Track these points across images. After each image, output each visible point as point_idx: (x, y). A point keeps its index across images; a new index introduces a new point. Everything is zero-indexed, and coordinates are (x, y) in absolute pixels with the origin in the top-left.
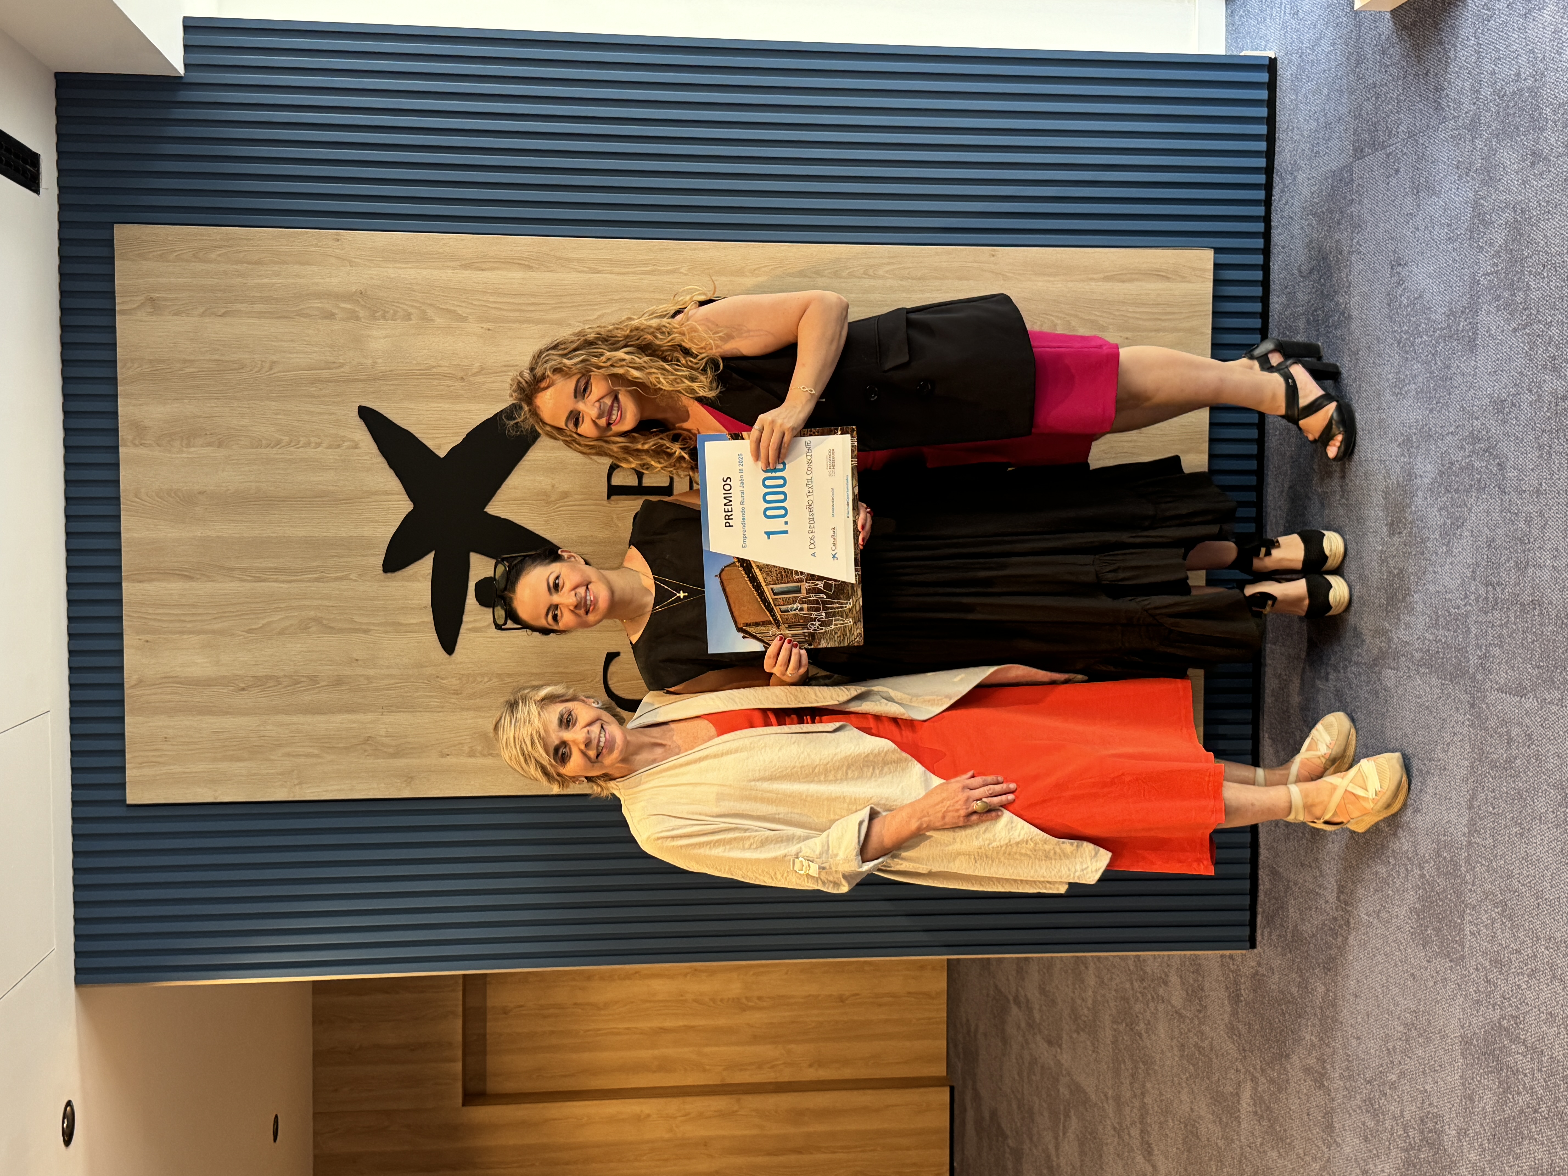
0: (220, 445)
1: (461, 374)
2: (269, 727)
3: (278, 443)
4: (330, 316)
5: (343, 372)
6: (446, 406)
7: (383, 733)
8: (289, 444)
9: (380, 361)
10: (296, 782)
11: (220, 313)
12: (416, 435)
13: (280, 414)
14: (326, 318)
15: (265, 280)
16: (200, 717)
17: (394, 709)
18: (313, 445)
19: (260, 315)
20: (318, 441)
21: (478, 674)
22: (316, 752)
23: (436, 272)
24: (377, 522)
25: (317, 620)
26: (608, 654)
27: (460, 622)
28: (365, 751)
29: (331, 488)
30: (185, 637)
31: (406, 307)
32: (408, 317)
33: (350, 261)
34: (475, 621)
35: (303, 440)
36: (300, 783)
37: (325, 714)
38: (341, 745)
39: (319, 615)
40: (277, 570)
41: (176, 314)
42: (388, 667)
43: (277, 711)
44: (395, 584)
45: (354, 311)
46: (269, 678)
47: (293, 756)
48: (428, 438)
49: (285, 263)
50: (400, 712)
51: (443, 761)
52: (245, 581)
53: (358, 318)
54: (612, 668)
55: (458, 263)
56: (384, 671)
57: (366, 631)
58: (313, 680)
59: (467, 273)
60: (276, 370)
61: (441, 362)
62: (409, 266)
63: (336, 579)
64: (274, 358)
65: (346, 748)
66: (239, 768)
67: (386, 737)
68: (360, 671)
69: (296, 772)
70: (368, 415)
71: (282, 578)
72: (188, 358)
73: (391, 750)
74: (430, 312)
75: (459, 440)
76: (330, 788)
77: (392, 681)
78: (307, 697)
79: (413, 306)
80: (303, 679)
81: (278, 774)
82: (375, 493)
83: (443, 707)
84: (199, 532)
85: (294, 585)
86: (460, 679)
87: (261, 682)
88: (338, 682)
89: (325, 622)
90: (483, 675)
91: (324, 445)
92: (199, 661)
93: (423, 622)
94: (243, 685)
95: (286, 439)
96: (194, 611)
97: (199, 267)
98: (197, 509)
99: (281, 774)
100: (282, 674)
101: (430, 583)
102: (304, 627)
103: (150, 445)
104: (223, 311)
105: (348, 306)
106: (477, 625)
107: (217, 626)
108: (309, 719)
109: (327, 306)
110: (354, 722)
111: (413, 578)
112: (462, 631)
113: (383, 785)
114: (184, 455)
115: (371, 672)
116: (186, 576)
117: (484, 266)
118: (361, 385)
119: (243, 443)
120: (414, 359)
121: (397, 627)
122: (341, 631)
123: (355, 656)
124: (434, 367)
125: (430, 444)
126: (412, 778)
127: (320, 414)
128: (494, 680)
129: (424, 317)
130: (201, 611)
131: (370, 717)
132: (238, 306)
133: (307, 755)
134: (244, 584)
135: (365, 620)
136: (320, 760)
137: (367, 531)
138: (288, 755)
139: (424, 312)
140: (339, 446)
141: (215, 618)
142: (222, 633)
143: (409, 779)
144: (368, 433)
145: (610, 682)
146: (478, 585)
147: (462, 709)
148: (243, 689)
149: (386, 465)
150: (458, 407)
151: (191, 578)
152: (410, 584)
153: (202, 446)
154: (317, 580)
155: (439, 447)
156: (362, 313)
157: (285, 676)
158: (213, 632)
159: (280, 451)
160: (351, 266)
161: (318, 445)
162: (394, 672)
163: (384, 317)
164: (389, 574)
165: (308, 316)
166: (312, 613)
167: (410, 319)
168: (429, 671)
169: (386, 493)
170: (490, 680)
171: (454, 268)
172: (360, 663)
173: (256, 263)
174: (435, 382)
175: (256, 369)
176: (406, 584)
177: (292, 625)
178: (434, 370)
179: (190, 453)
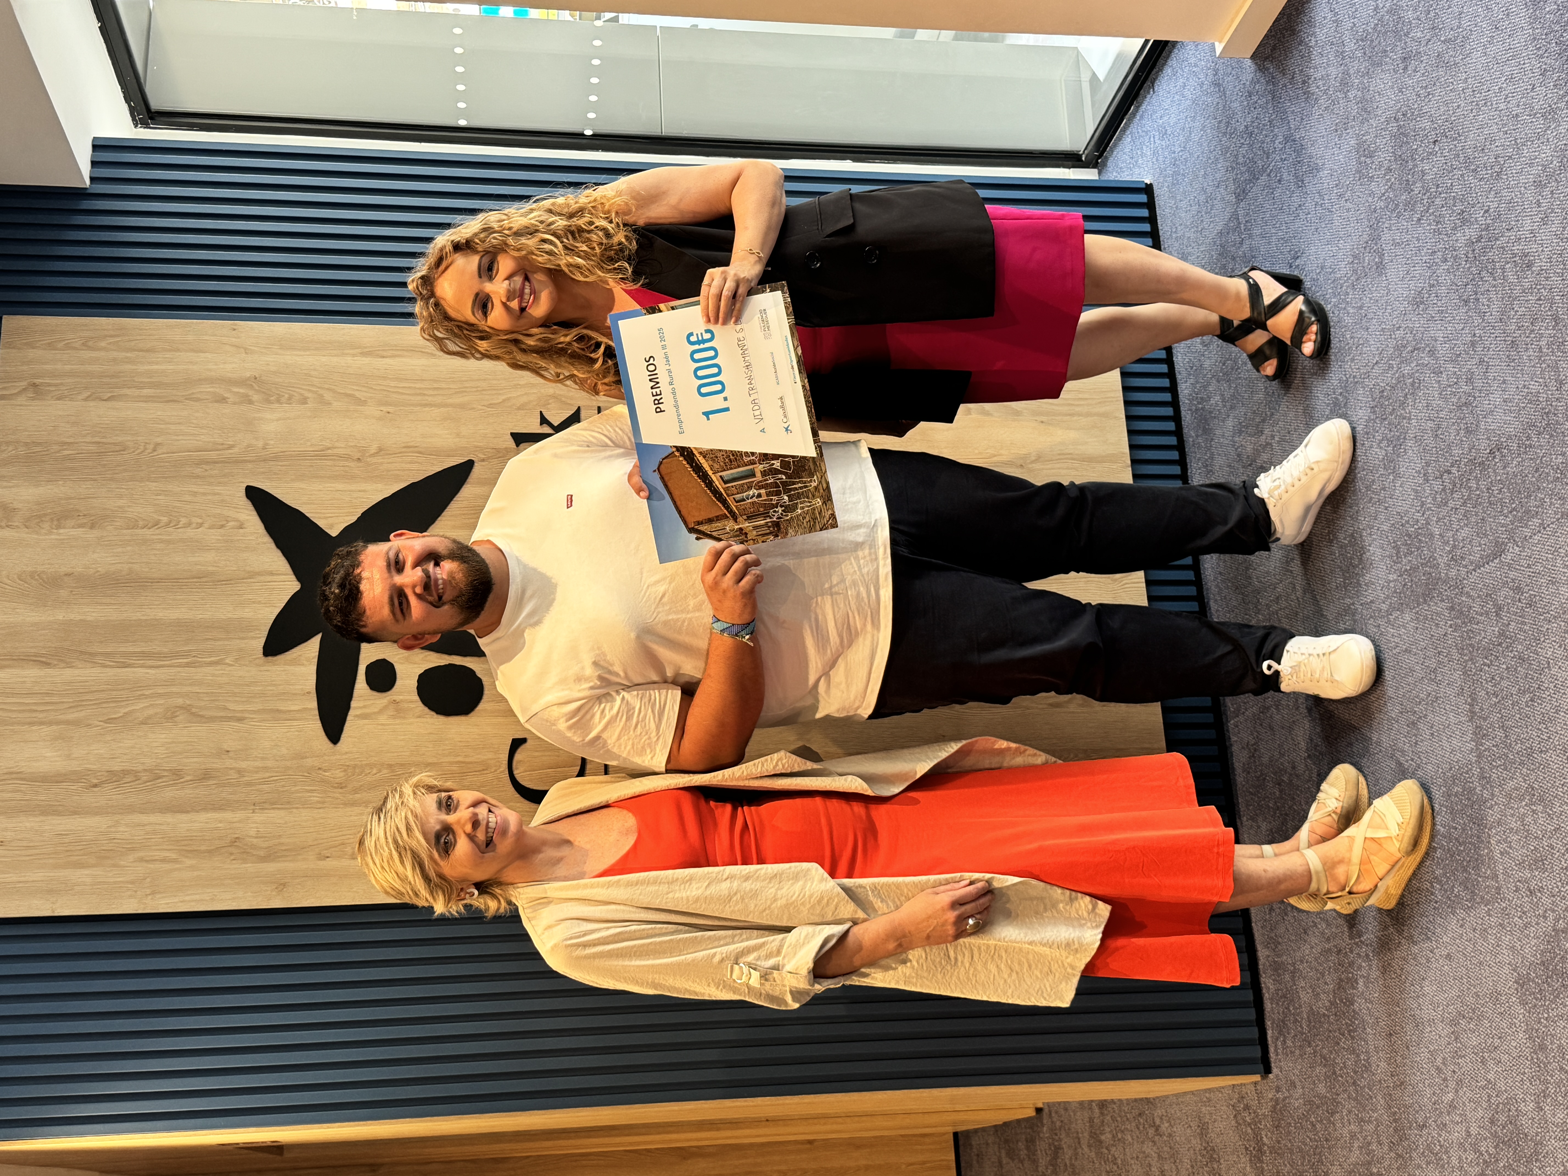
0: (92, 527)
1: (358, 455)
2: (121, 829)
3: (156, 524)
4: (223, 400)
5: (231, 454)
6: (340, 486)
7: (253, 833)
8: (167, 525)
9: (272, 442)
10: (148, 891)
11: (105, 398)
13: (160, 495)
14: (217, 401)
15: (155, 367)
16: (42, 818)
17: (266, 806)
18: (194, 525)
19: (148, 399)
20: (200, 521)
21: (366, 765)
22: (173, 856)
23: (335, 359)
24: (259, 603)
25: (186, 709)
27: (348, 708)
28: (231, 854)
29: (210, 568)
30: (34, 728)
31: (303, 392)
32: (304, 401)
33: (245, 349)
34: (364, 707)
35: (183, 521)
36: (153, 893)
37: (187, 812)
38: (203, 848)
39: (188, 702)
40: (145, 655)
41: (58, 399)
42: (263, 759)
43: (131, 809)
44: (274, 668)
45: (247, 396)
46: (125, 772)
47: (147, 861)
48: (320, 518)
49: (178, 350)
50: (273, 809)
51: (322, 863)
52: (106, 666)
53: (251, 402)
54: (518, 756)
55: (359, 351)
56: (258, 764)
57: (240, 720)
58: (177, 774)
59: (366, 360)
60: (160, 451)
61: (337, 444)
62: (308, 353)
63: (211, 664)
64: (159, 440)
65: (209, 852)
66: (82, 876)
67: (256, 837)
68: (229, 763)
69: (148, 880)
70: (256, 496)
71: (150, 663)
72: (68, 440)
73: (262, 853)
74: (328, 396)
75: (353, 519)
76: (187, 898)
77: (268, 775)
78: (169, 794)
79: (309, 390)
80: (166, 774)
81: (128, 882)
82: (259, 574)
83: (324, 803)
84: (60, 615)
85: (162, 670)
86: (345, 771)
87: (116, 777)
88: (205, 776)
89: (194, 710)
90: (371, 766)
91: (206, 525)
92: (48, 755)
93: (305, 709)
94: (95, 781)
95: (165, 519)
96: (47, 699)
97: (86, 354)
98: (61, 591)
99: (132, 883)
100: (140, 768)
101: (315, 667)
102: (170, 716)
103: (18, 527)
104: (109, 395)
105: (242, 391)
106: (367, 711)
107: (71, 716)
108: (169, 818)
109: (217, 390)
110: (220, 822)
111: (295, 662)
112: (349, 718)
113: (249, 894)
114: (53, 537)
115: (243, 765)
116: (42, 662)
117: (385, 354)
118: (250, 466)
119: (118, 524)
120: (308, 440)
121: (277, 715)
122: (212, 719)
123: (226, 747)
124: (329, 449)
125: (321, 523)
126: (284, 885)
127: (204, 494)
128: (385, 771)
129: (321, 400)
130: (55, 699)
131: (239, 815)
132: (126, 391)
133: (164, 860)
134: (105, 670)
135: (240, 707)
136: (178, 866)
137: (247, 613)
138: (141, 860)
139: (322, 396)
140: (222, 526)
141: (70, 707)
142: (76, 723)
143: (281, 886)
144: (255, 513)
146: (369, 668)
147: (345, 804)
148: (95, 786)
150: (353, 487)
151: (47, 664)
152: (292, 668)
153: (73, 527)
154: (188, 665)
155: (331, 526)
156: (255, 397)
157: (145, 770)
158: (68, 722)
159: (158, 531)
160: (246, 353)
161: (200, 525)
162: (270, 763)
163: (278, 401)
164: (270, 658)
165: (198, 400)
166: (180, 701)
167: (306, 403)
168: (309, 762)
169: (272, 574)
170: (380, 771)
171: (354, 355)
172: (231, 754)
173: (148, 351)
174: (329, 463)
175: (139, 451)
176: (287, 667)
177: (156, 714)
178: (330, 451)
179: (59, 534)
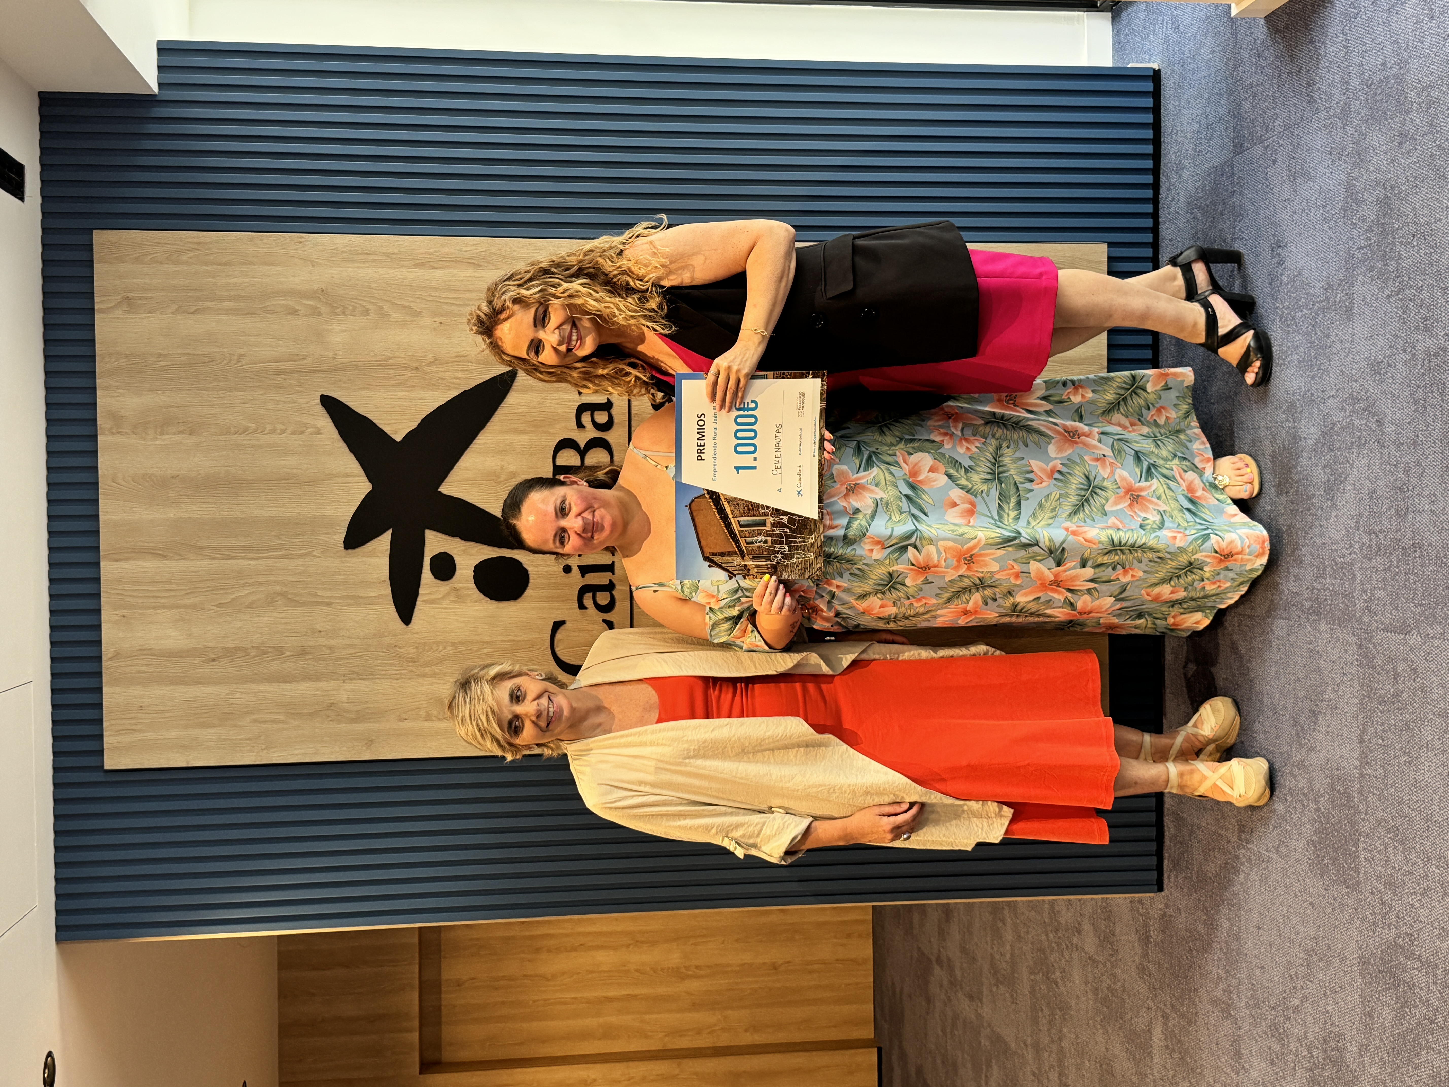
0: (192, 433)
1: (415, 365)
2: (237, 696)
3: (246, 430)
4: (294, 312)
5: (306, 364)
6: (401, 394)
7: (344, 699)
8: (255, 431)
9: (341, 353)
10: (263, 747)
11: (192, 311)
12: (375, 421)
13: (247, 403)
14: (290, 314)
15: (234, 280)
16: (172, 687)
17: (355, 676)
18: (278, 431)
19: (229, 312)
20: (283, 427)
21: (434, 643)
22: (281, 718)
23: (391, 271)
24: (338, 502)
25: (283, 595)
26: (555, 622)
27: (417, 594)
28: (328, 716)
29: (295, 471)
30: (159, 611)
31: (364, 304)
32: (366, 312)
33: (312, 262)
34: (430, 594)
35: (269, 427)
36: (267, 748)
37: (290, 682)
38: (305, 711)
39: (284, 589)
40: (246, 548)
41: (150, 312)
42: (349, 637)
43: (246, 680)
44: (355, 559)
45: (316, 308)
46: (237, 649)
47: (260, 722)
48: (385, 424)
49: (252, 263)
50: (361, 679)
51: (402, 725)
52: (214, 558)
53: (320, 314)
54: (558, 636)
55: (412, 263)
56: (346, 642)
57: (329, 604)
58: (279, 651)
59: (419, 272)
60: (244, 362)
61: (397, 354)
62: (367, 265)
63: (300, 556)
64: (241, 351)
65: (310, 714)
66: (210, 734)
67: (347, 703)
68: (322, 641)
69: (263, 737)
70: (329, 403)
71: (250, 555)
72: (162, 352)
73: (353, 716)
74: (387, 307)
75: (414, 425)
76: (296, 752)
77: (353, 651)
78: (275, 666)
79: (370, 302)
80: (270, 650)
81: (246, 739)
82: (337, 476)
83: (400, 674)
84: (172, 513)
85: (260, 562)
86: (417, 647)
87: (230, 653)
88: (303, 652)
89: (289, 596)
90: (438, 644)
91: (289, 431)
92: (172, 634)
93: (382, 595)
94: (214, 656)
95: (253, 426)
96: (167, 587)
97: (172, 268)
98: (171, 492)
99: (250, 739)
100: (249, 645)
101: (388, 559)
102: (270, 601)
103: (127, 433)
104: (195, 308)
105: (311, 303)
106: (433, 597)
107: (188, 601)
108: (274, 687)
109: (291, 303)
110: (318, 690)
111: (372, 554)
112: (417, 603)
113: (345, 749)
114: (158, 442)
115: (333, 642)
116: (160, 555)
117: (435, 265)
118: (323, 375)
119: (213, 430)
120: (372, 351)
121: (358, 600)
122: (305, 604)
123: (318, 627)
124: (390, 358)
125: (387, 429)
126: (372, 741)
127: (285, 402)
128: (449, 648)
129: (381, 313)
130: (174, 587)
131: (332, 684)
132: (208, 304)
133: (274, 721)
134: (213, 561)
135: (328, 594)
136: (285, 726)
137: (329, 511)
138: (256, 721)
139: (381, 308)
140: (302, 432)
141: (187, 594)
142: (194, 607)
143: (370, 743)
144: (330, 420)
145: (557, 649)
146: (434, 560)
147: (419, 676)
148: (214, 660)
149: (347, 450)
150: (413, 395)
151: (164, 557)
152: (369, 559)
153: (175, 434)
154: (282, 557)
155: (396, 433)
156: (324, 309)
157: (253, 647)
158: (186, 607)
159: (248, 437)
160: (313, 266)
161: (283, 431)
162: (355, 641)
163: (344, 313)
164: (350, 551)
165: (272, 312)
166: (278, 588)
167: (368, 315)
168: (388, 640)
169: (347, 475)
170: (445, 648)
171: (408, 267)
172: (322, 633)
173: (225, 264)
174: (392, 372)
175: (225, 362)
176: (364, 559)
177: (259, 600)
178: (391, 361)
179: (164, 440)
